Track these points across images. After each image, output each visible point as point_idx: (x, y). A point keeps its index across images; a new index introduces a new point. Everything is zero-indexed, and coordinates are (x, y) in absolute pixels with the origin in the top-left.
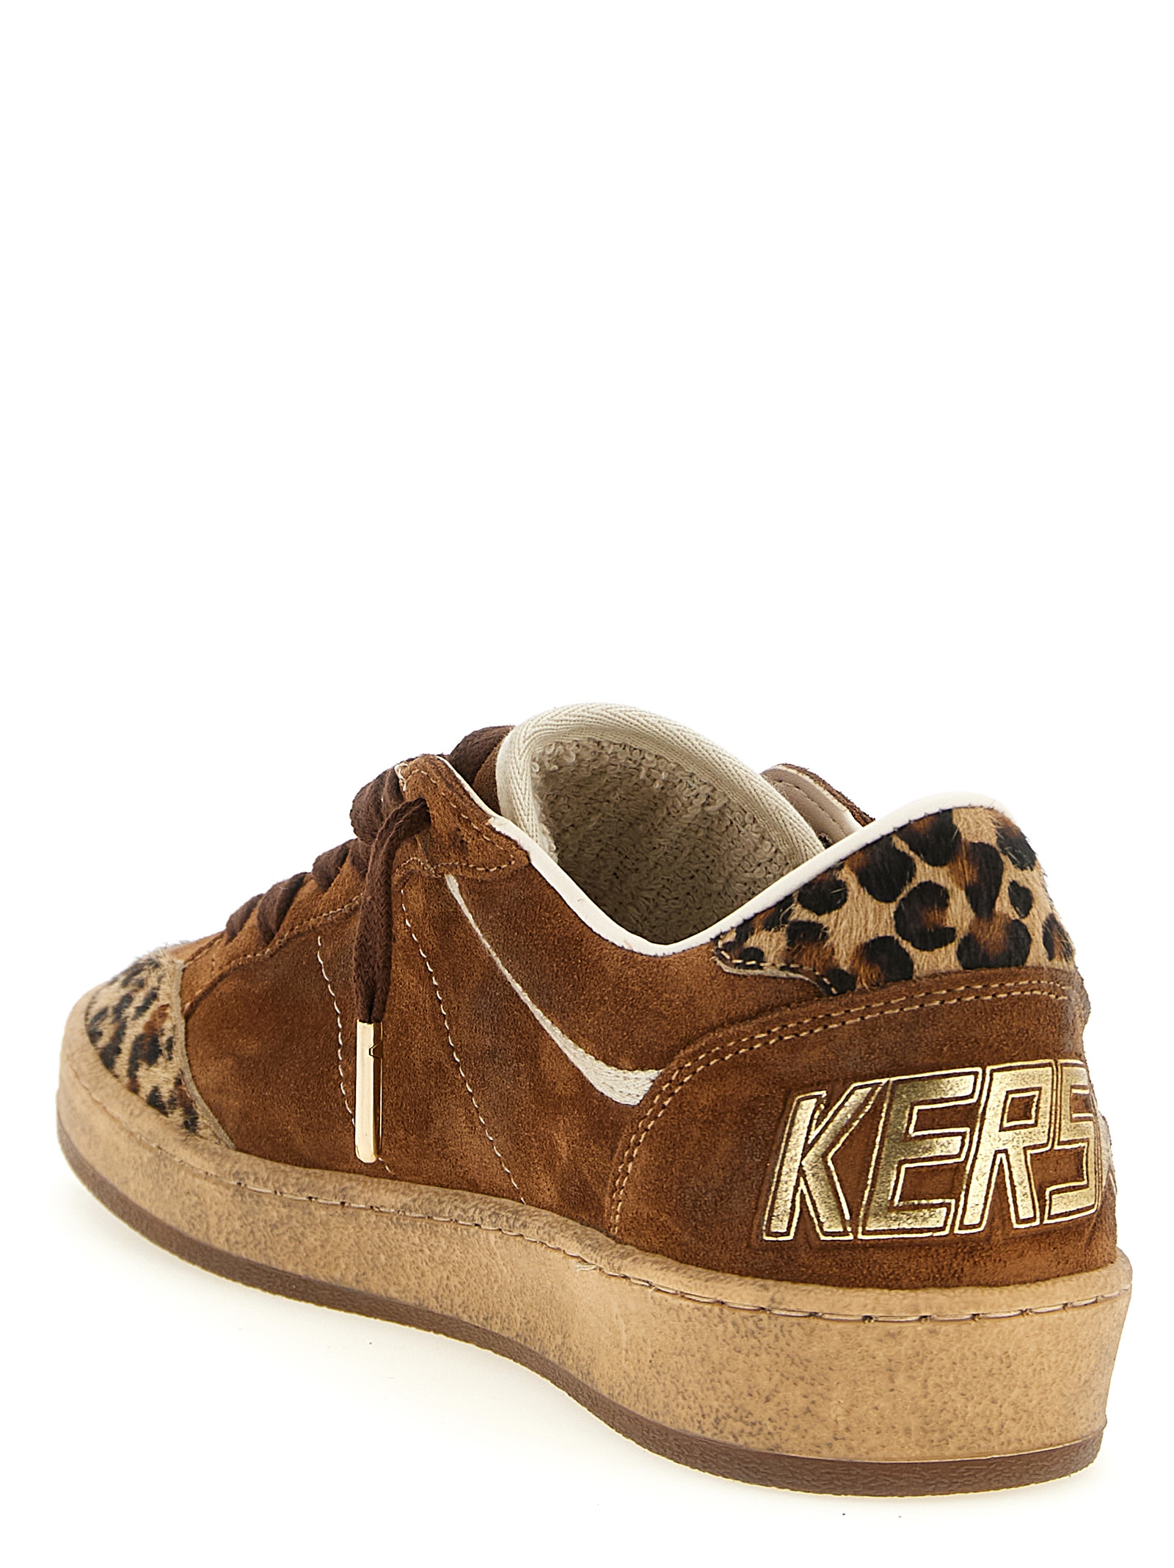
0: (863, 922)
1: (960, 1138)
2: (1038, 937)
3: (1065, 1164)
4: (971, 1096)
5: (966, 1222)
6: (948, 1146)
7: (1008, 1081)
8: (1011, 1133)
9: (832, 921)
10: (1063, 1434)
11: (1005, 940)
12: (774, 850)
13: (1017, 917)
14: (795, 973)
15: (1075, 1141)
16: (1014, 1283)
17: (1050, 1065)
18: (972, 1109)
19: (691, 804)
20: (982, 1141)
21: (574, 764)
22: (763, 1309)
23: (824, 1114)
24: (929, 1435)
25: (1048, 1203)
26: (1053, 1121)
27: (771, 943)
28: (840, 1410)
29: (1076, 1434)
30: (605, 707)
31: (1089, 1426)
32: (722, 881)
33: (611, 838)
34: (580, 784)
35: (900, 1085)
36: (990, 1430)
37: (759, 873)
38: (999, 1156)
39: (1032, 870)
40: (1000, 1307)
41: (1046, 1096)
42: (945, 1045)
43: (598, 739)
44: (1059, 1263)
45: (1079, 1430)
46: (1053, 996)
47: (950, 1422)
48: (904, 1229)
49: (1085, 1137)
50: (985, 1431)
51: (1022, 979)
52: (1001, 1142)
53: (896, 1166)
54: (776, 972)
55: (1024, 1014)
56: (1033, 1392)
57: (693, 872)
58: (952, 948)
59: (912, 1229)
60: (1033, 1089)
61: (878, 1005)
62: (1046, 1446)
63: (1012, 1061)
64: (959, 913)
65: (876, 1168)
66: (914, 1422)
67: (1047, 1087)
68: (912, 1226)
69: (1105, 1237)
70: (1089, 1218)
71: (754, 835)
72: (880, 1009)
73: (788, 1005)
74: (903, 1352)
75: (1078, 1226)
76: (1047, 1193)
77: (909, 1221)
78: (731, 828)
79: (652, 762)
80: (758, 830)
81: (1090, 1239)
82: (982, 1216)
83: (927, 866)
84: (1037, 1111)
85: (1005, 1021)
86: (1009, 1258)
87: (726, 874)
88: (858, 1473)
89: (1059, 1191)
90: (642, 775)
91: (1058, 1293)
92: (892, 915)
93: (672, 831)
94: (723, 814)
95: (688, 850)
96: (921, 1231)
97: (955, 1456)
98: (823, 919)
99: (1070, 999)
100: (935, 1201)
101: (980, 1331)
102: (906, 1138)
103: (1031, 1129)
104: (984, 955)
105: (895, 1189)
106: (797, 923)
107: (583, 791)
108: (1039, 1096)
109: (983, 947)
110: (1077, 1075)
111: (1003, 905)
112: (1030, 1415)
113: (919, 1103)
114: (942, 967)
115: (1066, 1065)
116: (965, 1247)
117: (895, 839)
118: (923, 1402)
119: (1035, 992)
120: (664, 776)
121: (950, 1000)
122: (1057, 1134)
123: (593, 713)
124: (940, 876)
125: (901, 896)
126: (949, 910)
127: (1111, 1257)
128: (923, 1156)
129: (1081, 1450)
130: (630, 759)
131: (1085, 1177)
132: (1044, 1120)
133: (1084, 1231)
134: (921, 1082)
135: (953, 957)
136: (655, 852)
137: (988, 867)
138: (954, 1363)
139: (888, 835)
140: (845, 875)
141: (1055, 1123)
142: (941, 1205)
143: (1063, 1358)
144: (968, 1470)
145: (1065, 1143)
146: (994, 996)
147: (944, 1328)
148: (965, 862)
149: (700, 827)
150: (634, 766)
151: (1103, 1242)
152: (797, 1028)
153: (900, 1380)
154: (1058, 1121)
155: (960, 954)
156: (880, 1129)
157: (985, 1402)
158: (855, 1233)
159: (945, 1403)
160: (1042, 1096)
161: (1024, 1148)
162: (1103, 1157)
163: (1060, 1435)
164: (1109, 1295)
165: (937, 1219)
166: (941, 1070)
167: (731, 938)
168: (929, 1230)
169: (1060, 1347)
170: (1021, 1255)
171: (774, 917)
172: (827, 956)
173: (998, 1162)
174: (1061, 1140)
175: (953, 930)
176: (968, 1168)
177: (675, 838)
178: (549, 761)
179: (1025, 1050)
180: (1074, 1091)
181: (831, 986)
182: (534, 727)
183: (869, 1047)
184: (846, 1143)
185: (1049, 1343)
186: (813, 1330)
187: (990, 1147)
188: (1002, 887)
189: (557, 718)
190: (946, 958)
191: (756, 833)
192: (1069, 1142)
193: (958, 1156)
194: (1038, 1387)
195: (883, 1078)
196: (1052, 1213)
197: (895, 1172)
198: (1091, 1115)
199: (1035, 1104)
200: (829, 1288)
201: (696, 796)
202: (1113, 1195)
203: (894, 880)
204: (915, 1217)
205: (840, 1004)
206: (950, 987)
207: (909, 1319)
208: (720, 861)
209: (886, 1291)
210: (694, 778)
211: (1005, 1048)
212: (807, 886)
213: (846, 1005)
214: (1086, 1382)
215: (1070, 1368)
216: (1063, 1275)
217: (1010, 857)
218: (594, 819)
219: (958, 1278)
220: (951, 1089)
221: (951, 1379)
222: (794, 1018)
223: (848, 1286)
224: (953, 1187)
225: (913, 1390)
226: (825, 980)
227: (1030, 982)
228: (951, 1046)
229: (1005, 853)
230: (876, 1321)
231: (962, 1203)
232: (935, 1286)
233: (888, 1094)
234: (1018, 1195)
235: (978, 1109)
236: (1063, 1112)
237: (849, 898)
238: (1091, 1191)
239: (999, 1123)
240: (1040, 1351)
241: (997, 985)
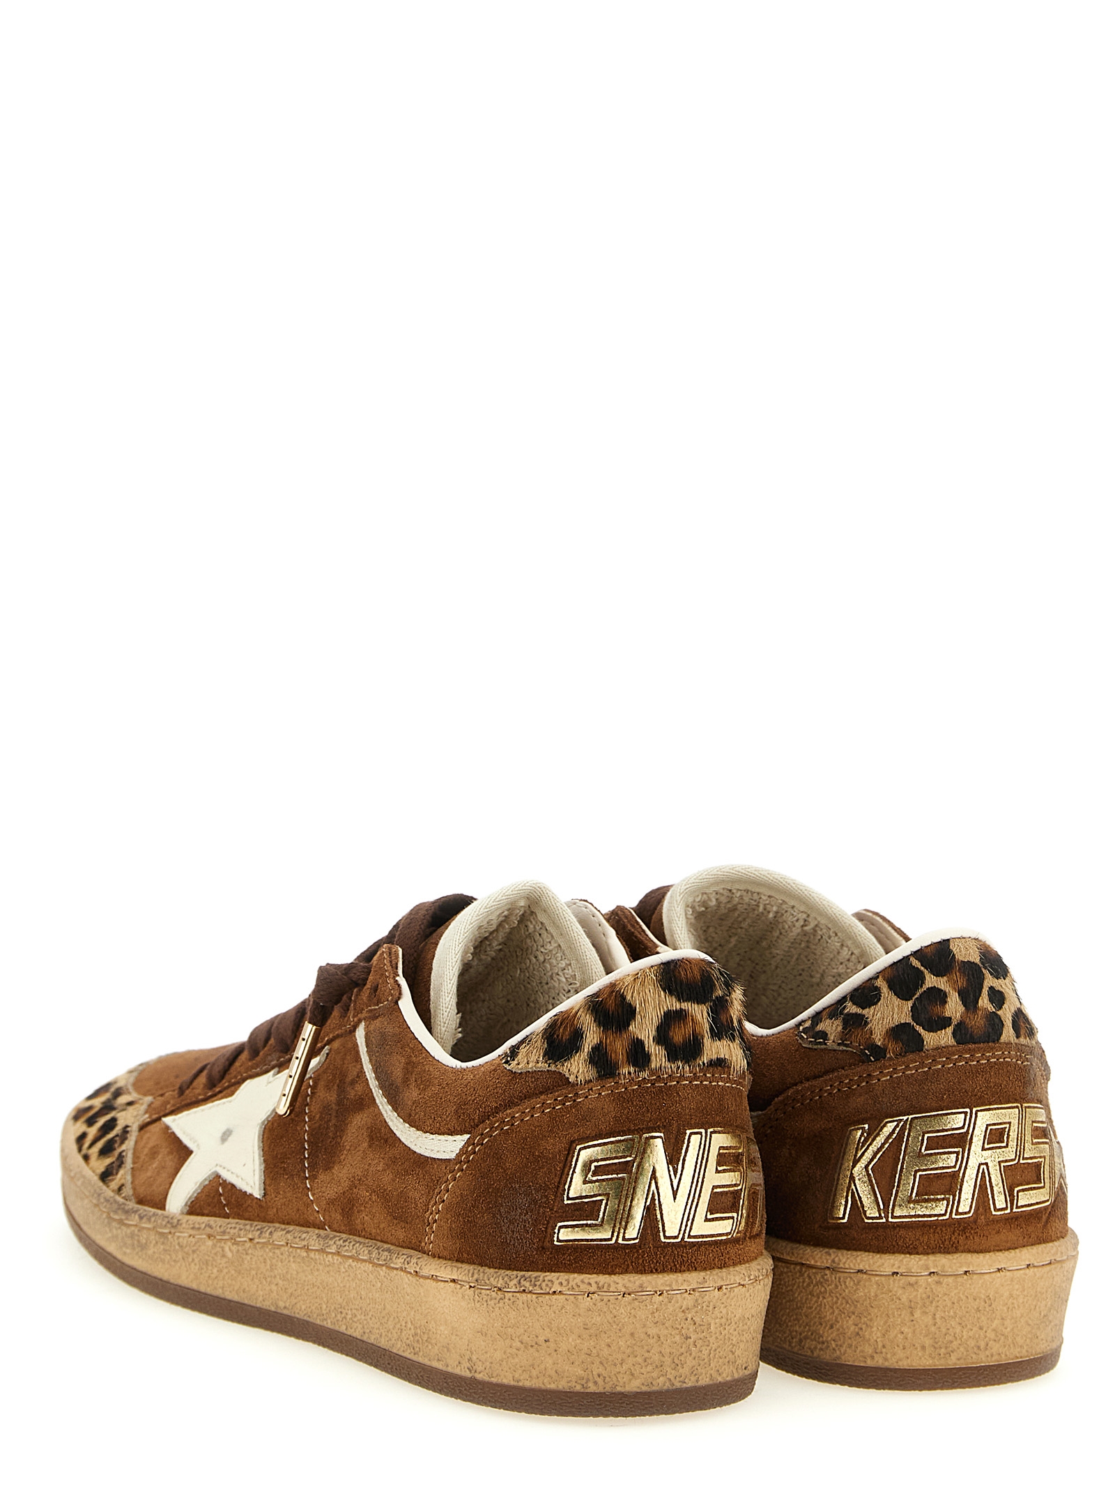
0: (891, 1013)
1: (955, 1155)
2: (1008, 1023)
3: (1028, 1172)
4: (963, 1127)
5: (960, 1210)
6: (948, 1160)
7: (987, 1117)
8: (990, 1152)
9: (871, 1013)
10: (1030, 1350)
11: (985, 1025)
12: (850, 953)
13: (994, 1010)
14: (847, 1047)
15: (1035, 1158)
16: (994, 1251)
17: (1017, 1107)
18: (963, 1136)
19: (794, 926)
20: (970, 1157)
21: (715, 906)
22: (828, 1267)
23: (866, 1140)
24: (937, 1350)
25: (1016, 1198)
26: (1019, 1144)
27: (832, 1028)
28: (879, 1334)
29: (1038, 1351)
30: (731, 867)
31: (1048, 1346)
32: (818, 976)
33: (746, 952)
34: (722, 917)
35: (916, 1121)
36: (979, 1348)
37: (841, 969)
38: (982, 1167)
39: (1004, 979)
40: (983, 1266)
41: (1014, 1127)
42: (945, 1094)
43: (729, 888)
44: (1024, 1238)
45: (1042, 1348)
46: (1019, 1062)
47: (952, 1342)
48: (919, 1215)
49: (1042, 1155)
50: (975, 1349)
51: (997, 1051)
52: (983, 1158)
53: (913, 1173)
54: (836, 1047)
55: (999, 1073)
56: (1008, 1322)
57: (801, 972)
58: (949, 1030)
59: (924, 1215)
60: (1005, 1123)
61: (901, 1068)
62: (1017, 1358)
63: (990, 1104)
64: (954, 1007)
65: (900, 1175)
66: (928, 1342)
67: (1015, 1122)
68: (924, 1213)
69: (1057, 1221)
70: (1046, 1208)
71: (836, 944)
72: (902, 1071)
73: (843, 1068)
74: (919, 1296)
75: (1038, 1213)
76: (1015, 1192)
77: (922, 1210)
78: (822, 941)
79: (767, 900)
80: (839, 940)
81: (1047, 1222)
82: (971, 1207)
83: (932, 976)
84: (1008, 1138)
85: (985, 1079)
86: (990, 1234)
87: (821, 971)
88: (891, 1375)
89: (1023, 1190)
90: (761, 909)
91: (1023, 1258)
92: (910, 1009)
93: (784, 944)
94: (815, 931)
95: (796, 956)
96: (930, 1216)
97: (955, 1364)
98: (865, 1012)
99: (1032, 1064)
100: (939, 1197)
101: (970, 1282)
102: (920, 1155)
103: (1003, 1149)
104: (971, 1035)
105: (913, 1188)
106: (849, 1014)
107: (724, 923)
108: (1009, 1127)
109: (970, 1030)
110: (1038, 1114)
111: (984, 1002)
112: (1006, 1337)
113: (928, 1132)
114: (942, 1043)
115: (1029, 1107)
116: (960, 1227)
117: (912, 959)
118: (933, 1329)
119: (1006, 1060)
120: (775, 909)
121: (948, 1064)
122: (1022, 1153)
123: (724, 872)
124: (941, 983)
125: (916, 996)
126: (947, 1006)
127: (1063, 1232)
128: (931, 1167)
129: (1042, 1361)
130: (752, 900)
131: (1042, 1181)
132: (1013, 1144)
133: (1042, 1217)
134: (929, 1119)
135: (950, 1035)
136: (775, 959)
137: (974, 977)
138: (953, 1303)
139: (908, 956)
140: (879, 983)
141: (1021, 1145)
142: (943, 1199)
143: (1028, 1300)
144: (964, 1374)
145: (1027, 1159)
146: (978, 1062)
147: (946, 1280)
148: (958, 974)
149: (802, 941)
150: (755, 903)
151: (1056, 1224)
152: (849, 1083)
153: (917, 1314)
154: (1023, 1144)
155: (954, 1034)
156: (903, 1148)
157: (974, 1329)
158: (887, 1217)
159: (948, 1329)
160: (1012, 1128)
161: (999, 1162)
162: (1056, 1168)
163: (1027, 1351)
164: (1060, 1259)
165: (940, 1208)
166: (943, 1110)
167: (808, 1024)
168: (935, 1215)
169: (1025, 1293)
170: (998, 1232)
171: (835, 1010)
172: (867, 1036)
173: (981, 1171)
174: (1025, 1156)
175: (950, 1018)
176: (961, 1175)
177: (786, 949)
178: (699, 906)
179: (999, 1097)
180: (1035, 1125)
181: (870, 1055)
182: (685, 885)
183: (895, 1095)
184: (881, 1158)
185: (1017, 1290)
186: (859, 1282)
187: (975, 1161)
188: (984, 990)
189: (701, 877)
190: (945, 1037)
191: (838, 942)
192: (1031, 1158)
193: (955, 1167)
194: (1011, 1320)
195: (905, 1116)
196: (1019, 1205)
197: (912, 1177)
198: (1048, 1140)
199: (1006, 1133)
200: (871, 1254)
201: (797, 920)
202: (1064, 1193)
203: (911, 986)
204: (926, 1207)
205: (876, 1068)
206: (948, 1056)
207: (923, 1274)
208: (817, 963)
209: (908, 1256)
210: (795, 909)
211: (986, 1096)
212: (856, 990)
213: (880, 1068)
214: (1045, 1316)
215: (1033, 1307)
216: (1028, 1246)
217: (988, 970)
218: (733, 940)
219: (955, 1247)
220: (949, 1123)
221: (952, 1313)
222: (847, 1076)
223: (883, 1253)
224: (951, 1187)
225: (926, 1321)
226: (867, 1051)
227: (1003, 1053)
228: (949, 1095)
229: (985, 968)
230: (901, 1275)
231: (957, 1198)
232: (940, 1252)
233: (908, 1126)
234: (995, 1192)
235: (967, 1136)
236: (1026, 1138)
237: (882, 998)
238: (1046, 1191)
239: (982, 1145)
240: (1011, 1296)
241: (980, 1055)
